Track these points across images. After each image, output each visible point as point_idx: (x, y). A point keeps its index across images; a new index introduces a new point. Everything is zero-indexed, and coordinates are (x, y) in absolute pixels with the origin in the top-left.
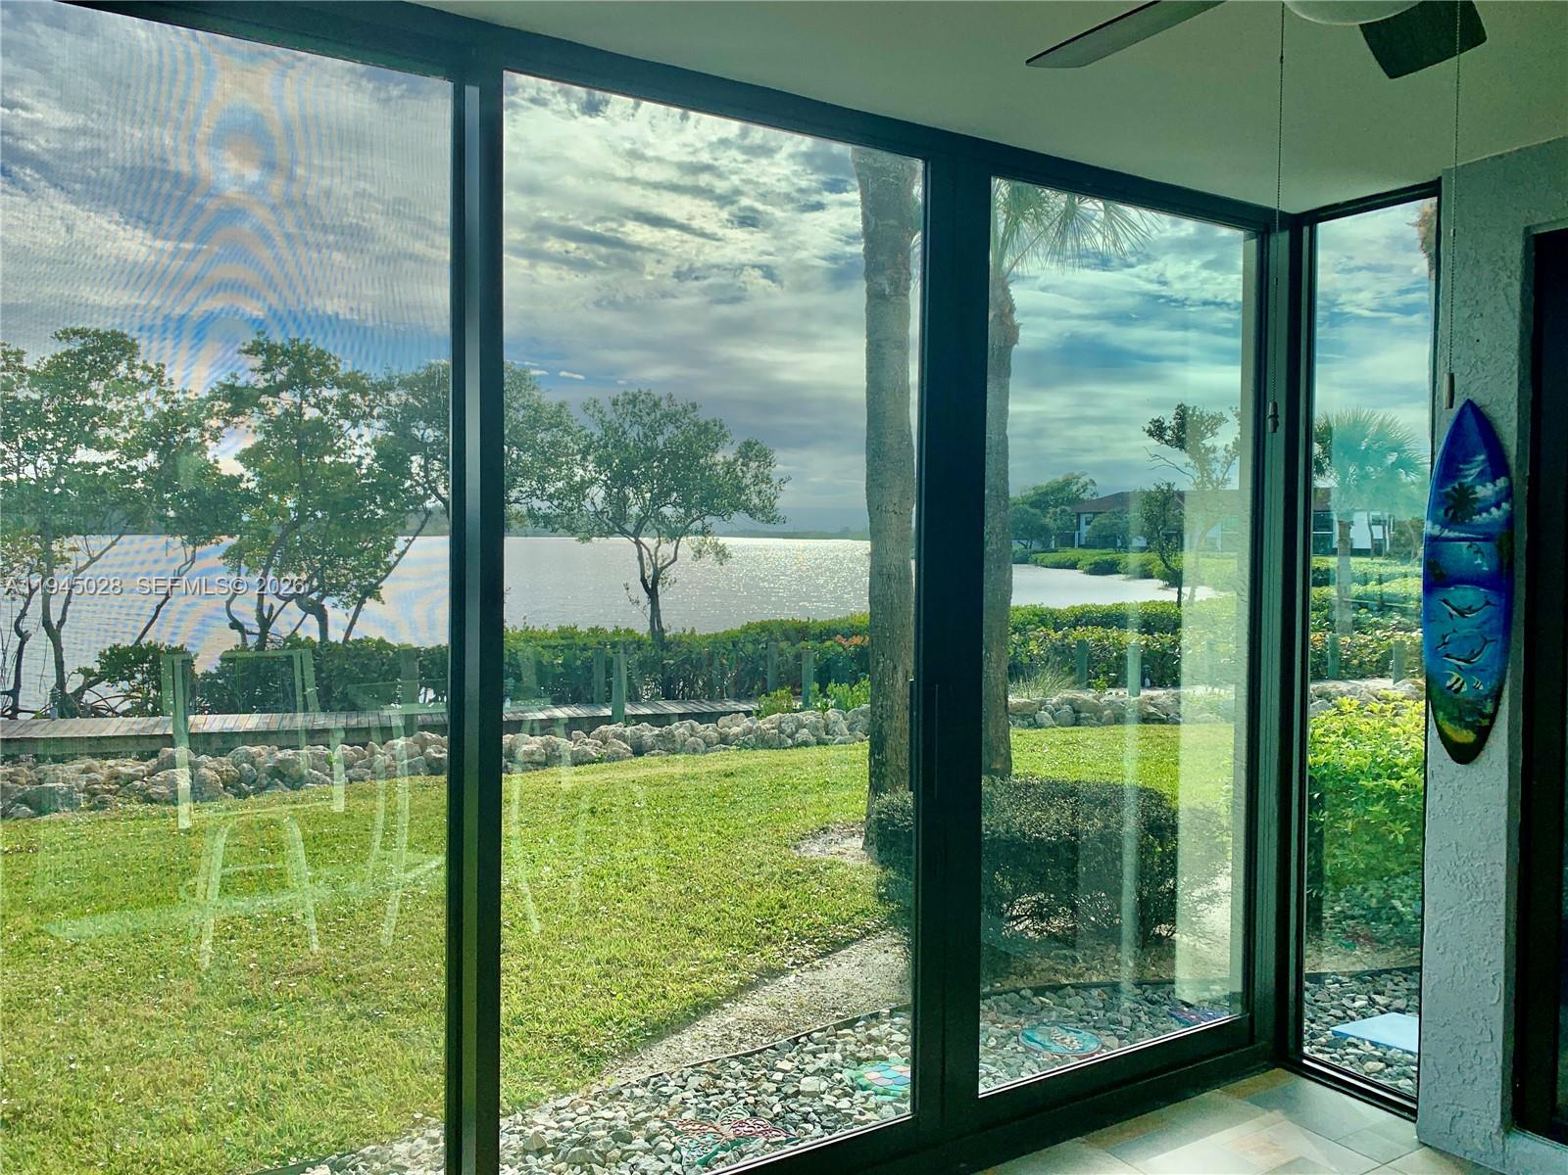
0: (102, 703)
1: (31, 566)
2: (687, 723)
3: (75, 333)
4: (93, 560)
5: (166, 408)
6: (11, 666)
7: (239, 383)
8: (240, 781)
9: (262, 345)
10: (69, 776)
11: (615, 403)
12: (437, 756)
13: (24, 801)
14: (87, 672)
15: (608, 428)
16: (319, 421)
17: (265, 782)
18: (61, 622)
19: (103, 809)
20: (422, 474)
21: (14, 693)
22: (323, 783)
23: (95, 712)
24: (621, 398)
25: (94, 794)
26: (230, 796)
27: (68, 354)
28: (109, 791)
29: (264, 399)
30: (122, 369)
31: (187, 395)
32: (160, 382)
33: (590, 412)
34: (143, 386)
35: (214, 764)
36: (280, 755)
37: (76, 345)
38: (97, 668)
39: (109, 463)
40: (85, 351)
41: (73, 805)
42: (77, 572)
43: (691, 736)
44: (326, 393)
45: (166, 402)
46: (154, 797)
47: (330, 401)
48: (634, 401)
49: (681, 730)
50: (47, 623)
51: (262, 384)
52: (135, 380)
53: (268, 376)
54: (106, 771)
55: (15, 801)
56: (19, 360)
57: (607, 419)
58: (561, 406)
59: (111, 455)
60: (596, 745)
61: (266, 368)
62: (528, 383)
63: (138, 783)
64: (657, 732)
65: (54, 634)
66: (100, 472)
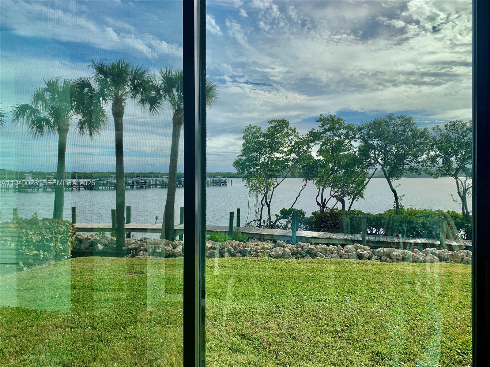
0: (280, 225)
1: (265, 186)
2: (465, 251)
3: (273, 121)
4: (278, 184)
5: (297, 140)
6: (260, 213)
7: (315, 131)
8: (297, 253)
9: (321, 118)
10: (252, 246)
11: (446, 126)
12: (361, 253)
13: (240, 252)
14: (277, 216)
15: (442, 135)
16: (339, 141)
17: (304, 255)
18: (270, 202)
19: (258, 257)
20: (374, 156)
21: (260, 220)
22: (322, 257)
23: (278, 227)
24: (449, 124)
25: (257, 252)
26: (293, 258)
27: (272, 127)
28: (261, 252)
29: (322, 135)
30: (285, 130)
31: (303, 136)
32: (295, 133)
33: (435, 130)
34: (291, 135)
35: (290, 247)
36: (310, 246)
37: (273, 124)
38: (280, 215)
39: (282, 157)
40: (276, 126)
41: (251, 255)
42: (274, 188)
43: (467, 256)
44: (340, 131)
45: (298, 139)
46: (271, 255)
47: (342, 134)
48: (454, 125)
49: (462, 254)
50: (266, 202)
51: (321, 131)
52: (288, 133)
53: (323, 128)
54: (262, 246)
55: (237, 252)
56: (260, 130)
57: (443, 132)
58: (425, 129)
59: (283, 155)
60: (423, 255)
61: (323, 126)
62: (412, 122)
63: (268, 250)
64: (450, 253)
65: (268, 206)
66: (280, 160)
